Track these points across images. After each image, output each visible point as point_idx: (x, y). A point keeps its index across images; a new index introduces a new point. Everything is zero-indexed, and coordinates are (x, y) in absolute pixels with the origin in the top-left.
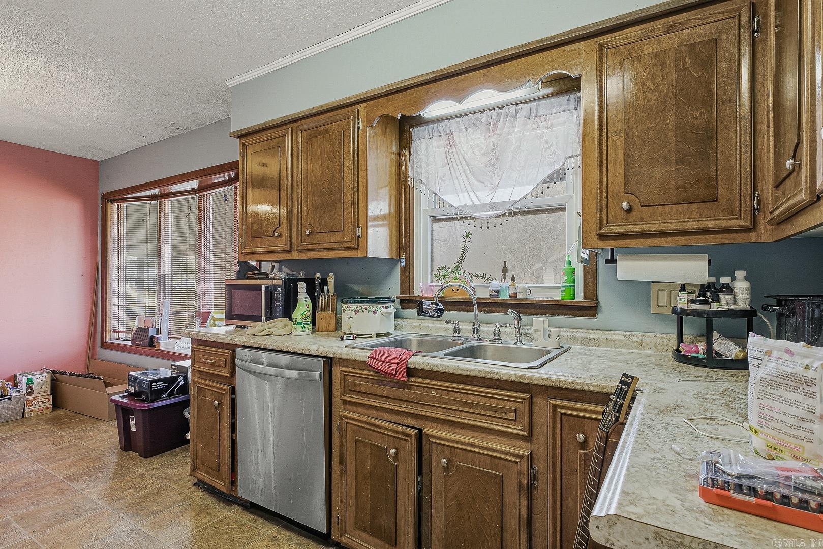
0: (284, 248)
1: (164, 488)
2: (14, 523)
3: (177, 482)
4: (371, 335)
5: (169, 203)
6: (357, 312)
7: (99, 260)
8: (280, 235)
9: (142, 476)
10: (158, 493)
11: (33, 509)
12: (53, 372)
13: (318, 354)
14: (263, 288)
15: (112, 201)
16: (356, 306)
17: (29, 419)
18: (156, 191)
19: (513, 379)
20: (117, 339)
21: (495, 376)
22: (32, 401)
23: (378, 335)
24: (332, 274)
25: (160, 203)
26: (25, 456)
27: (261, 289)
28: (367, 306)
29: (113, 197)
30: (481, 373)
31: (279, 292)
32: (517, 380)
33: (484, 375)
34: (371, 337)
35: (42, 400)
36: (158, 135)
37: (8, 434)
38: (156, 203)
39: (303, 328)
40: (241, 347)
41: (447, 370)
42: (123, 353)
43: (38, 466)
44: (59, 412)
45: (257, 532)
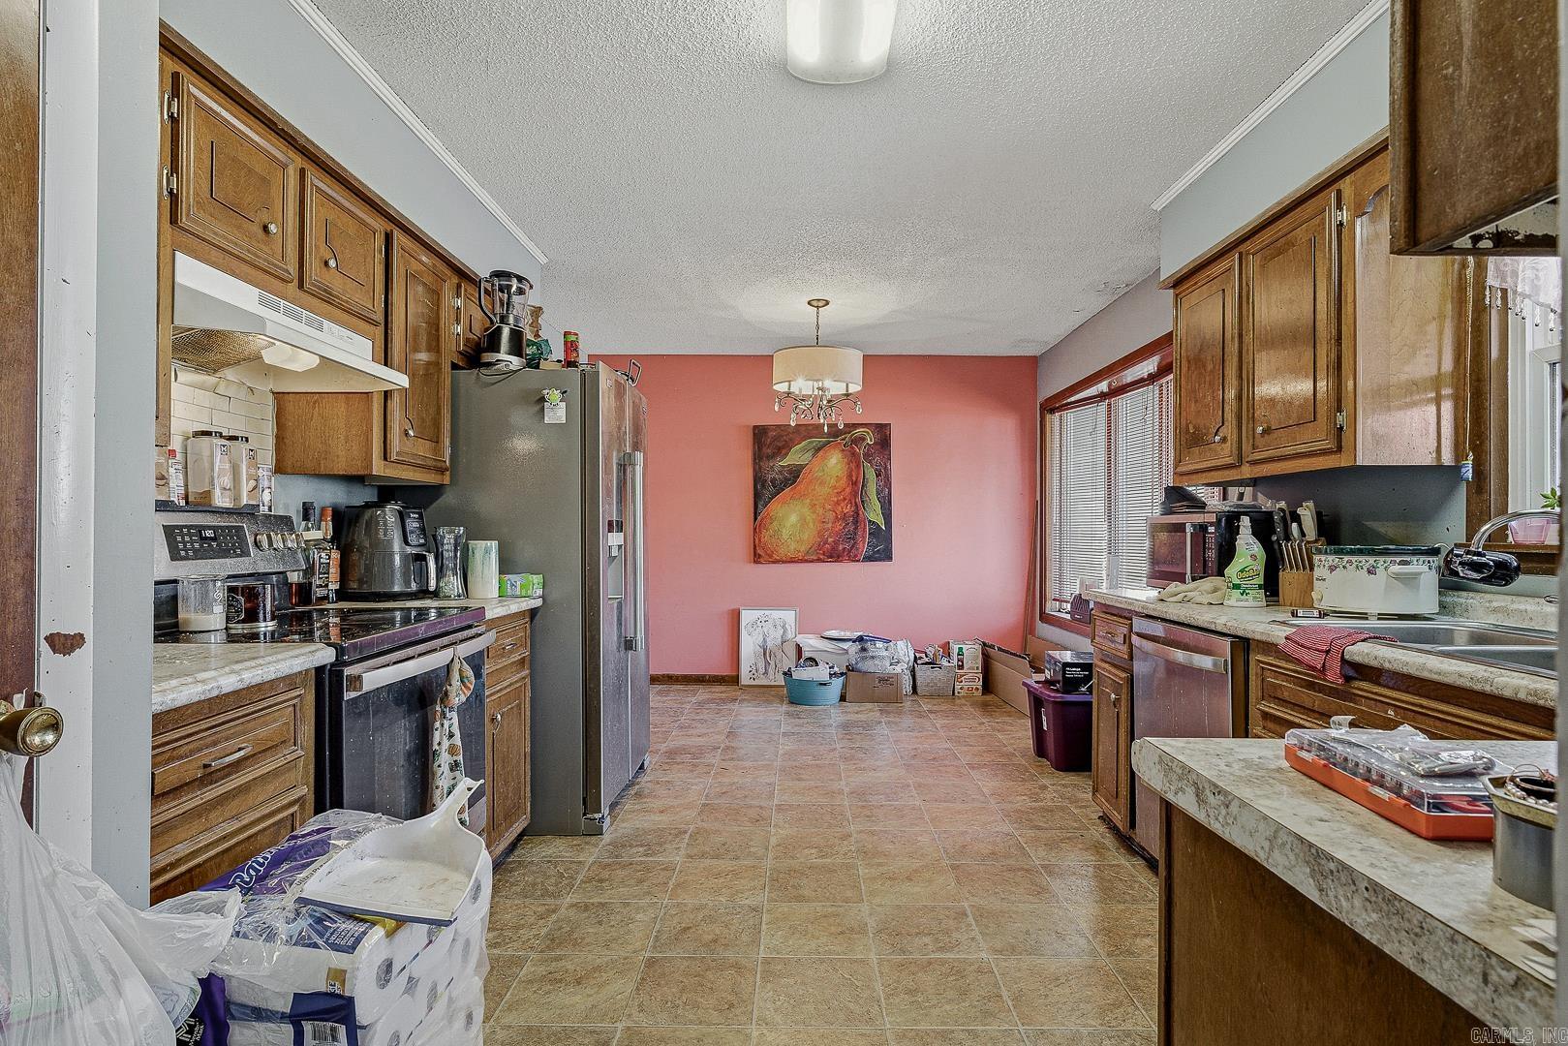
0: (1229, 460)
1: (1062, 809)
2: (912, 788)
3: (1081, 807)
4: (1366, 614)
5: (1123, 402)
6: (1332, 569)
7: (1038, 499)
8: (1224, 440)
9: (1044, 788)
10: (1051, 811)
11: (930, 781)
12: (984, 644)
13: (1225, 631)
14: (1189, 529)
15: (1052, 411)
16: (1331, 558)
17: (959, 698)
18: (1103, 386)
19: (1522, 696)
20: (1059, 611)
21: (1488, 688)
22: (962, 676)
23: (1382, 617)
24: (1311, 504)
25: (1109, 405)
26: (942, 733)
27: (1184, 531)
28: (1354, 559)
29: (1055, 404)
30: (1462, 680)
31: (1212, 533)
32: (1531, 699)
33: (1468, 684)
34: (1367, 619)
35: (971, 679)
36: (1095, 304)
37: (935, 708)
38: (1103, 407)
39: (1242, 594)
40: (1143, 617)
41: (1405, 670)
42: (1062, 631)
43: (948, 745)
44: (988, 698)
45: (1150, 897)
